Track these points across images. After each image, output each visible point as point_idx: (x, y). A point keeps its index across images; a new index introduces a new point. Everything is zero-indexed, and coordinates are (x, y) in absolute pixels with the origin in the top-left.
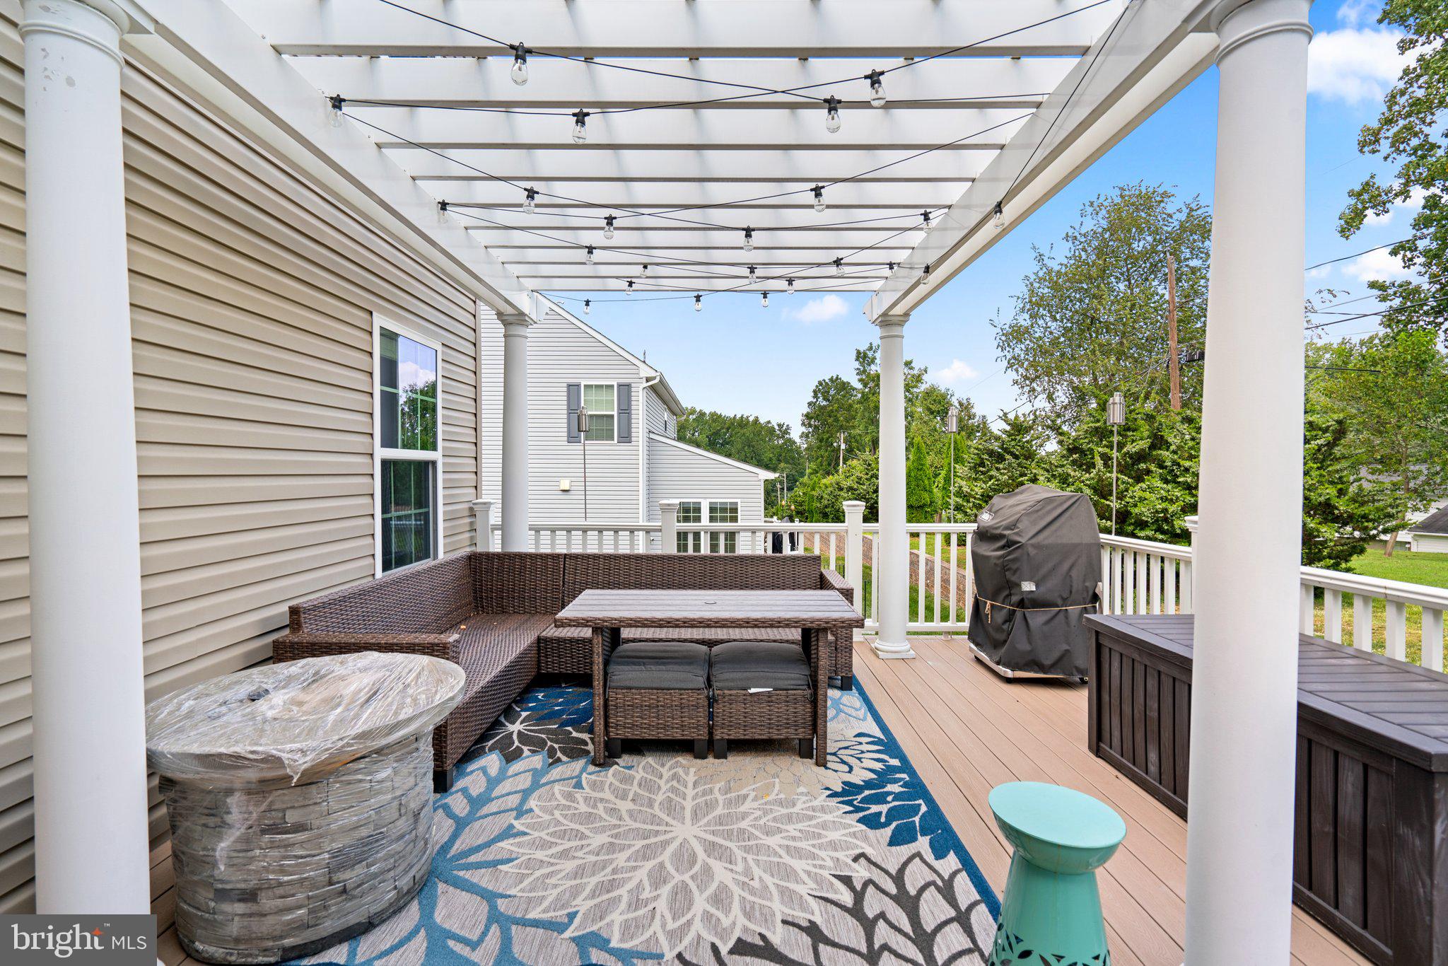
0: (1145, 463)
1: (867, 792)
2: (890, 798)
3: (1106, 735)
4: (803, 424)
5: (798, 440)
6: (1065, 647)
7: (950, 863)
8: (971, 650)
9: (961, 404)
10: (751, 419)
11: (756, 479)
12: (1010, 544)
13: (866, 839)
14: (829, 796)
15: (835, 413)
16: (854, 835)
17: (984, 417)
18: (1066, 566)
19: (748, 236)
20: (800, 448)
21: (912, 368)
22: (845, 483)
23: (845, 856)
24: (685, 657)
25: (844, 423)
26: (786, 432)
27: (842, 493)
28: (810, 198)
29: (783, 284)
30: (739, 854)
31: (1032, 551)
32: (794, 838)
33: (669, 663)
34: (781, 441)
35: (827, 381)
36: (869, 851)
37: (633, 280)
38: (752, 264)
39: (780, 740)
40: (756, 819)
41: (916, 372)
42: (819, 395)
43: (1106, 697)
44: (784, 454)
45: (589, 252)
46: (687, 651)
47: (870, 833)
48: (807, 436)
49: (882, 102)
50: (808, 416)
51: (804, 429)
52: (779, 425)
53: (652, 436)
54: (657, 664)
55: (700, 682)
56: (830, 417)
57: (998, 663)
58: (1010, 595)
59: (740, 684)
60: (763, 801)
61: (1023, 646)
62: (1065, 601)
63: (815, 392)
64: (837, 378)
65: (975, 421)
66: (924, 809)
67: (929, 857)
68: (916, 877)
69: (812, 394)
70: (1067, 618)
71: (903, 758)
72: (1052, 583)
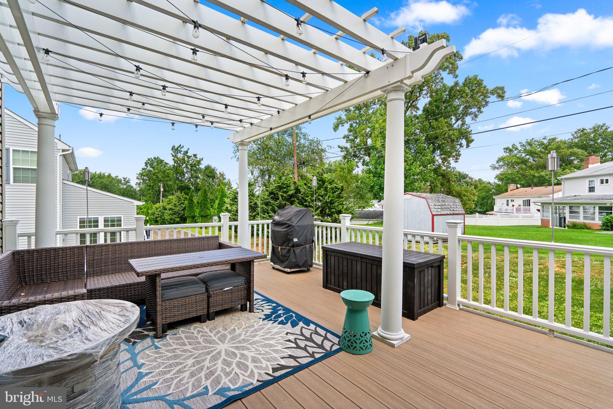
0: (293, 198)
1: (274, 316)
2: (282, 315)
3: (329, 282)
4: (137, 178)
5: (135, 187)
6: (306, 259)
7: (312, 327)
8: (271, 265)
9: (220, 174)
10: (106, 174)
11: (132, 205)
12: (289, 226)
13: (285, 328)
14: (263, 320)
15: (157, 174)
16: (280, 328)
17: (229, 179)
18: (305, 232)
19: (226, 107)
20: (136, 189)
21: (196, 158)
22: (168, 206)
23: (283, 335)
24: (192, 282)
25: (162, 179)
26: (128, 182)
27: (166, 211)
28: (256, 100)
29: (210, 124)
30: (250, 346)
31: (297, 228)
32: (263, 336)
33: (189, 285)
34: (125, 187)
35: (153, 159)
36: (289, 331)
37: (130, 108)
38: (203, 114)
39: (229, 308)
40: (245, 334)
41: (198, 159)
42: (148, 165)
43: (329, 270)
44: (126, 192)
45: (130, 95)
46: (190, 279)
47: (285, 326)
48: (139, 184)
49: (306, 82)
50: (141, 174)
51: (138, 181)
52: (124, 178)
53: (65, 182)
54: (182, 286)
55: (204, 290)
56: (154, 175)
57: (285, 268)
58: (289, 243)
59: (220, 288)
60: (242, 329)
61: (294, 260)
62: (306, 244)
63: (146, 163)
64: (158, 158)
65: (226, 181)
66: (294, 315)
67: (306, 327)
68: (307, 333)
69: (145, 164)
70: (306, 249)
71: (276, 303)
72: (302, 238)
